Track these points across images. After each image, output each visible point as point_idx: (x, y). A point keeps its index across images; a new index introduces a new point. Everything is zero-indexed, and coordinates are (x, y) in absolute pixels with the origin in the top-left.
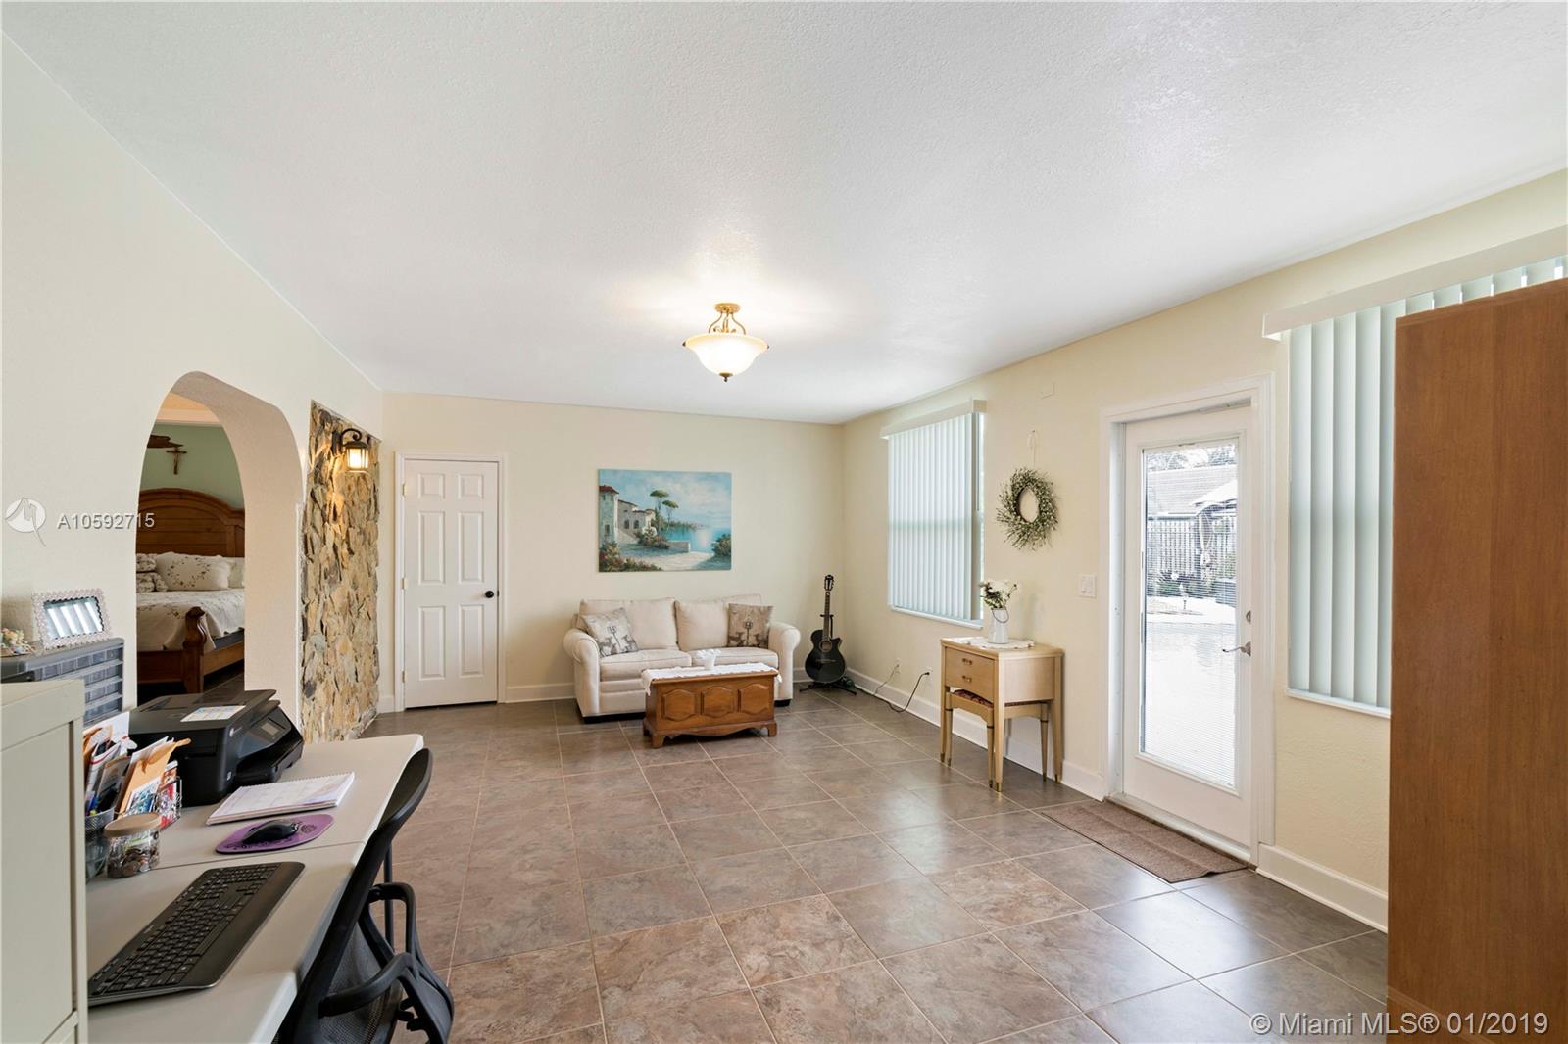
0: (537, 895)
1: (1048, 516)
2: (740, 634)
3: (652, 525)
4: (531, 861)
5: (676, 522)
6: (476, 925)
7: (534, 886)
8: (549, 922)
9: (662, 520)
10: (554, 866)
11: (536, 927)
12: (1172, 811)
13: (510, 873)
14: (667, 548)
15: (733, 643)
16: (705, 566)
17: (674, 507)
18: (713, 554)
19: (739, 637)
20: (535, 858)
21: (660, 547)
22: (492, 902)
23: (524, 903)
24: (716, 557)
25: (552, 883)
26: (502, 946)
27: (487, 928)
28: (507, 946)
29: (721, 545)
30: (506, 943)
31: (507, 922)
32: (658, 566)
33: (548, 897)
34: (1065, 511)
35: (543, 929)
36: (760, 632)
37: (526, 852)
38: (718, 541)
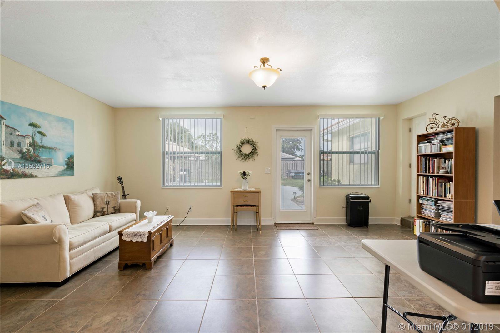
1: (254, 152)
2: (103, 209)
3: (30, 146)
5: (45, 145)
9: (37, 143)
14: (40, 162)
15: (98, 214)
16: (62, 174)
17: (44, 136)
18: (66, 167)
19: (102, 210)
21: (36, 161)
24: (67, 168)
29: (69, 161)
32: (34, 174)
36: (116, 205)
38: (68, 159)
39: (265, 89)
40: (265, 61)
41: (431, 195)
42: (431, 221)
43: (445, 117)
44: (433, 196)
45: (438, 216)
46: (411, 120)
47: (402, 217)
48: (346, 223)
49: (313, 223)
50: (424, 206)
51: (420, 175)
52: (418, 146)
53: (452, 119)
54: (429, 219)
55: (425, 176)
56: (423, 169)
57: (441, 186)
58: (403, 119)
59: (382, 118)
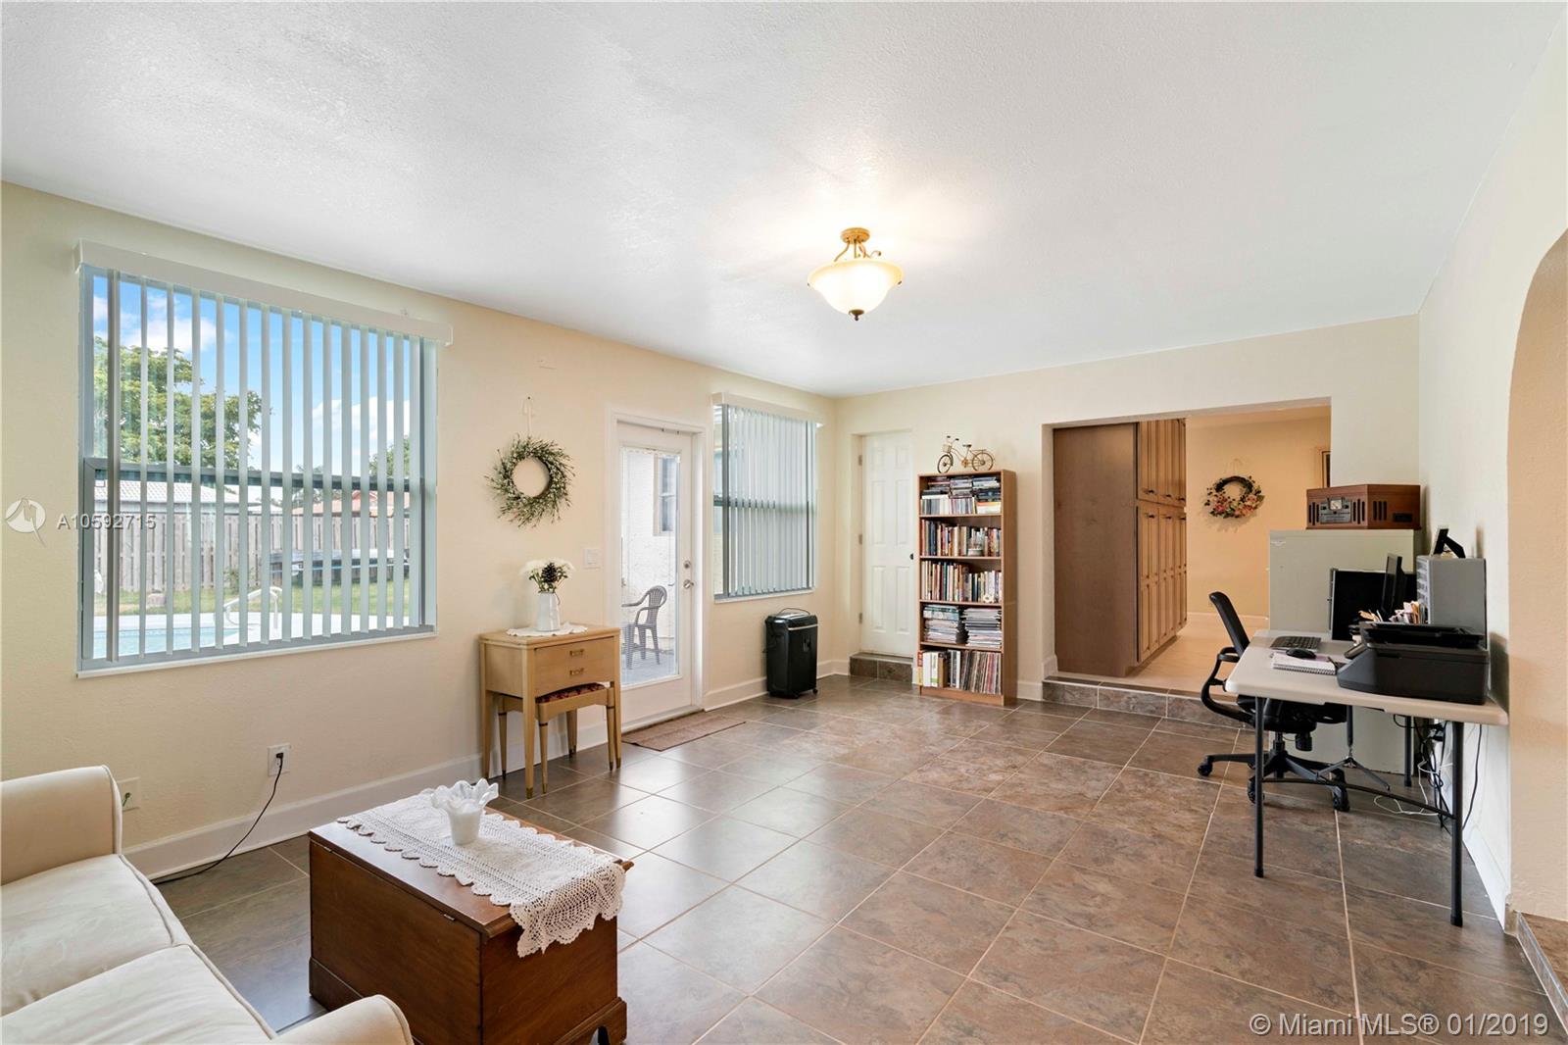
0: (1105, 867)
1: (554, 489)
4: (1091, 903)
6: (1173, 867)
7: (1105, 876)
8: (1108, 843)
10: (1069, 885)
11: (1120, 843)
12: (649, 714)
13: (1123, 900)
20: (1085, 905)
22: (1153, 880)
23: (1122, 865)
25: (1083, 871)
26: (1155, 844)
27: (1165, 860)
28: (1151, 842)
30: (1152, 845)
31: (1144, 857)
33: (1096, 860)
34: (577, 485)
35: (1116, 840)
37: (1090, 917)
39: (857, 319)
40: (857, 237)
41: (951, 599)
42: (952, 651)
43: (970, 446)
44: (954, 600)
45: (963, 637)
46: (861, 437)
47: (851, 655)
48: (765, 693)
49: (703, 710)
50: (930, 623)
51: (925, 560)
52: (921, 498)
53: (983, 452)
54: (946, 649)
55: (935, 561)
56: (926, 548)
57: (967, 581)
58: (854, 435)
59: (818, 425)
